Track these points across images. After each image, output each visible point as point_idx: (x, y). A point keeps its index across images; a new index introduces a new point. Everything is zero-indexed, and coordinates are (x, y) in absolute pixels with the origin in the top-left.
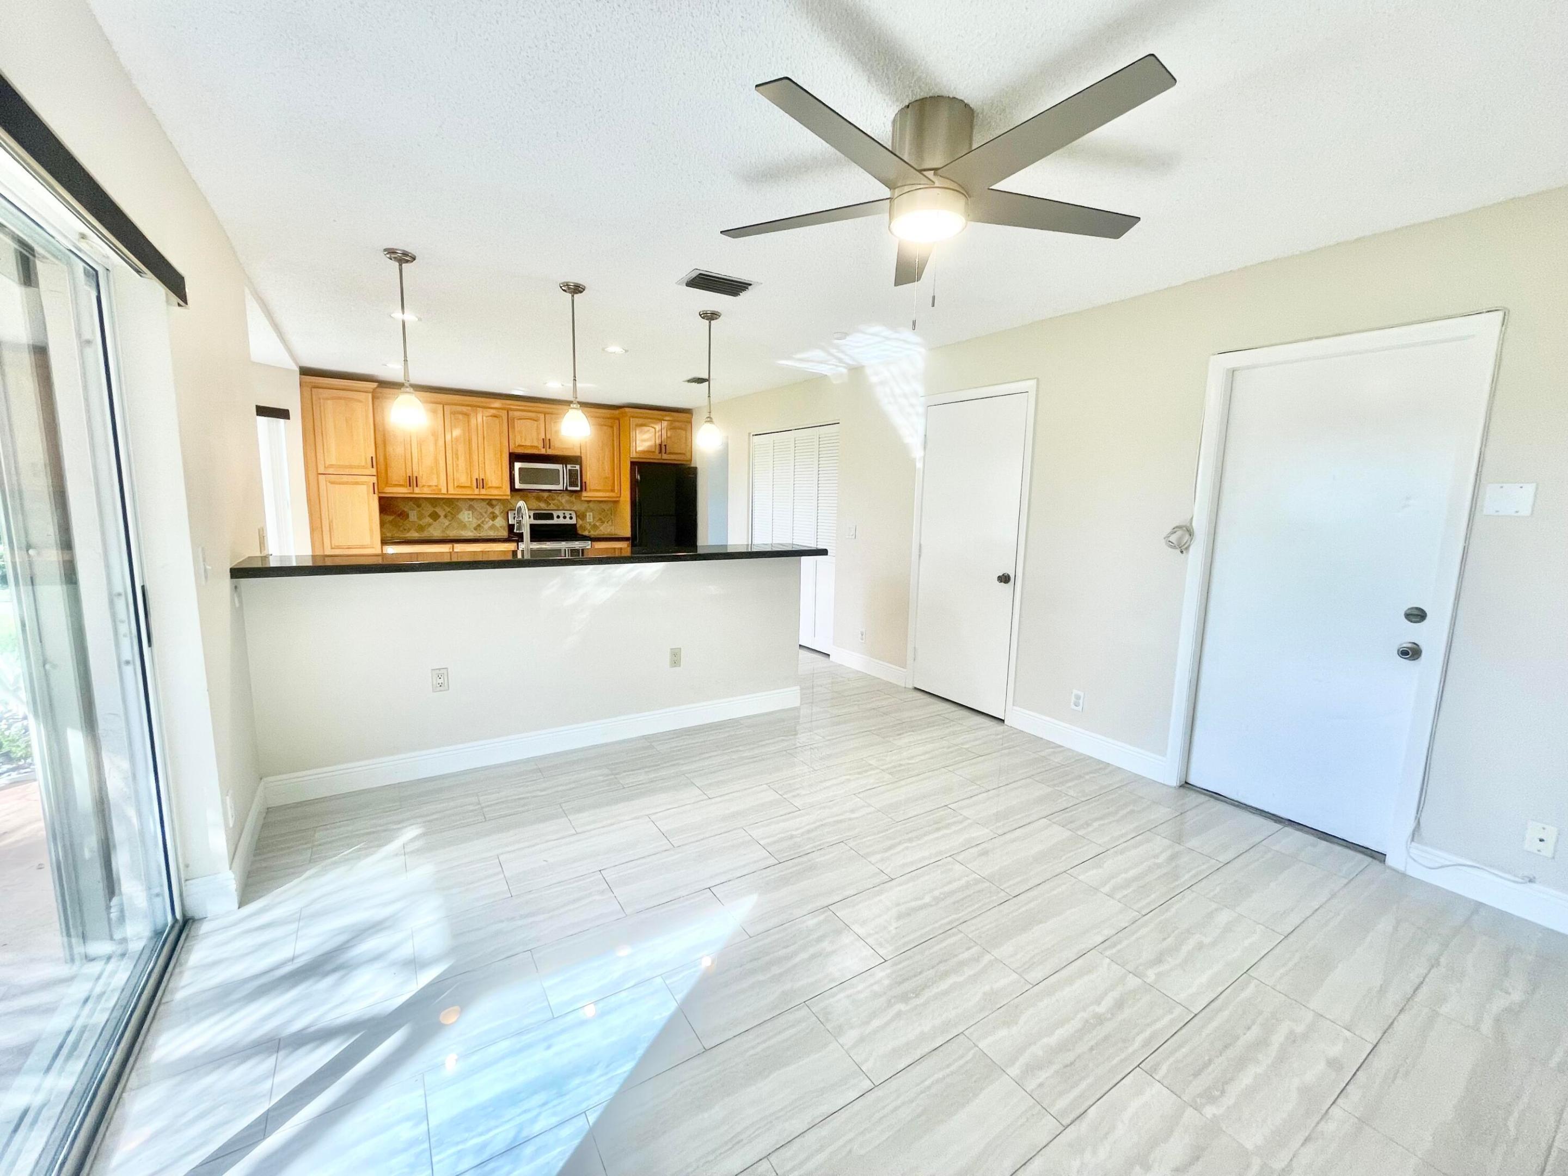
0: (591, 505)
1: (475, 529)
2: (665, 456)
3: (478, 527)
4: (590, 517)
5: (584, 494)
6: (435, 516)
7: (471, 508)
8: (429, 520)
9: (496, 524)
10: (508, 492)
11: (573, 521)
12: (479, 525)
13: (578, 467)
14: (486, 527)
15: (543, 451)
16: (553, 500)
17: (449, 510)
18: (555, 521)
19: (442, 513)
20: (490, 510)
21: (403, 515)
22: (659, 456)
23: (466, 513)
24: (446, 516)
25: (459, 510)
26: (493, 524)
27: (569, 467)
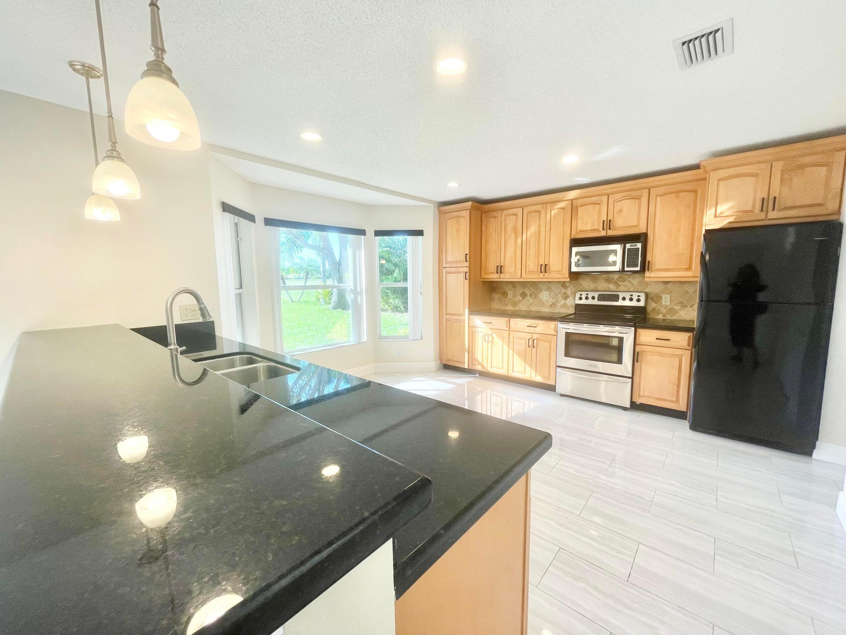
0: (669, 286)
1: (551, 306)
2: (773, 215)
3: (553, 305)
4: (666, 300)
5: (647, 274)
6: (524, 295)
7: (549, 289)
8: (519, 298)
9: (567, 303)
10: (567, 275)
11: (642, 304)
12: (554, 304)
13: (639, 245)
14: (559, 305)
15: (603, 234)
16: (624, 281)
17: (533, 290)
18: (620, 303)
19: (528, 293)
20: (563, 291)
21: (505, 294)
22: (762, 216)
23: (545, 293)
24: (531, 295)
25: (540, 291)
26: (565, 303)
27: (628, 246)
